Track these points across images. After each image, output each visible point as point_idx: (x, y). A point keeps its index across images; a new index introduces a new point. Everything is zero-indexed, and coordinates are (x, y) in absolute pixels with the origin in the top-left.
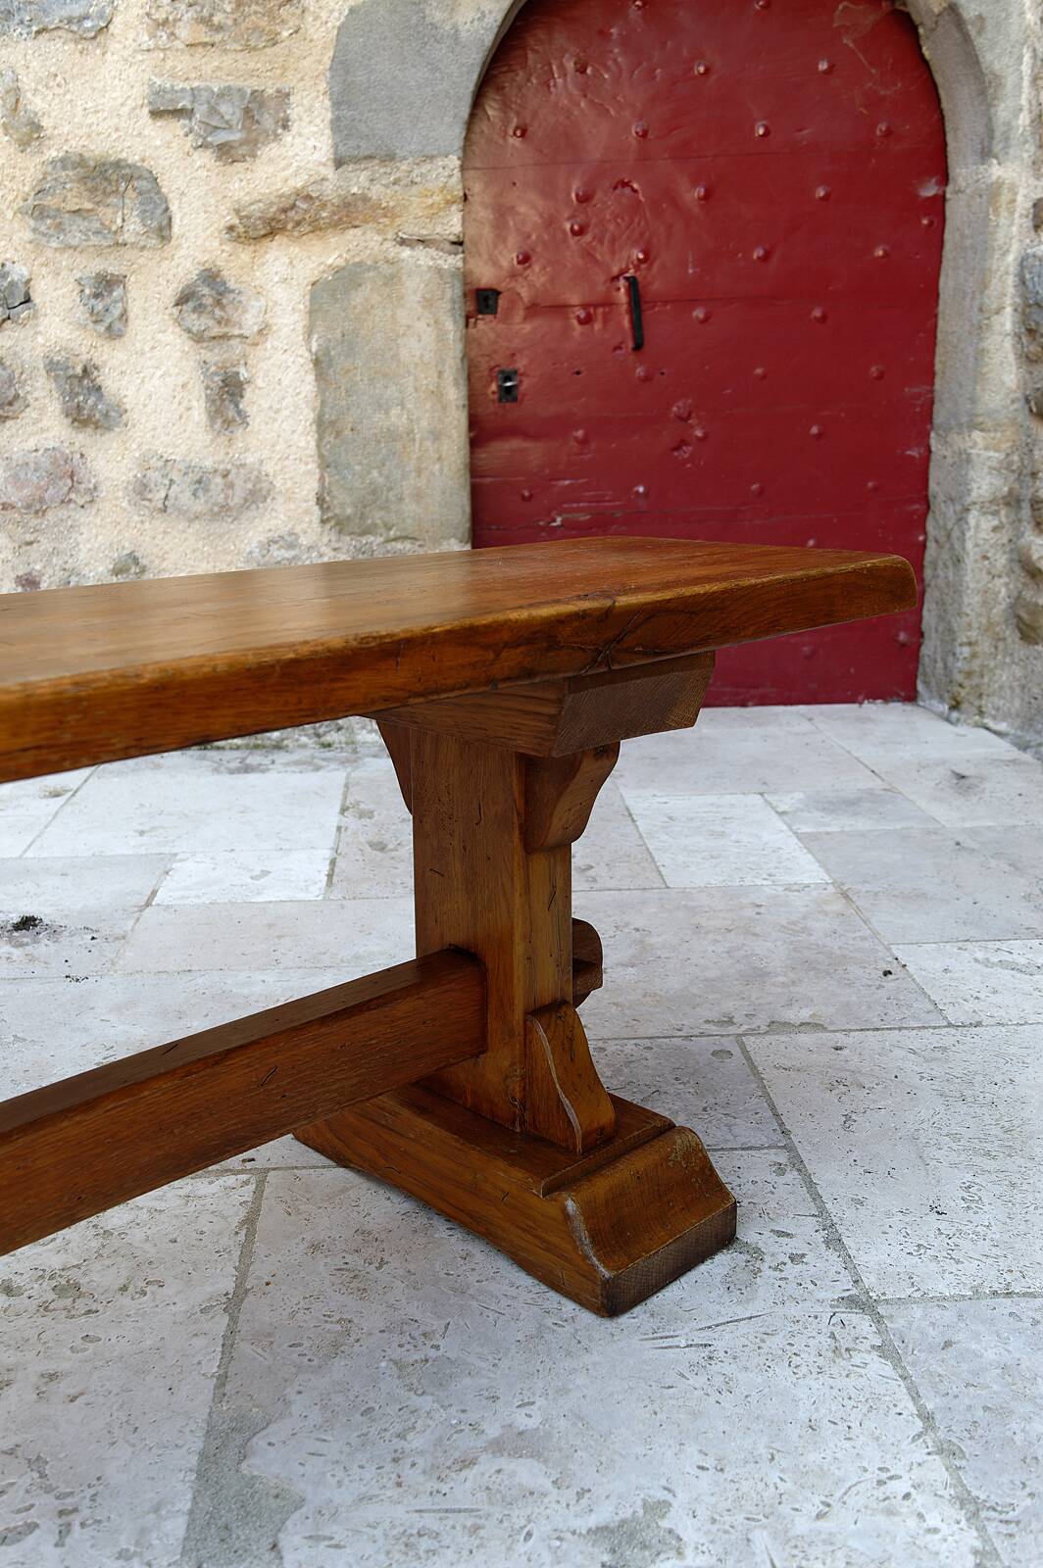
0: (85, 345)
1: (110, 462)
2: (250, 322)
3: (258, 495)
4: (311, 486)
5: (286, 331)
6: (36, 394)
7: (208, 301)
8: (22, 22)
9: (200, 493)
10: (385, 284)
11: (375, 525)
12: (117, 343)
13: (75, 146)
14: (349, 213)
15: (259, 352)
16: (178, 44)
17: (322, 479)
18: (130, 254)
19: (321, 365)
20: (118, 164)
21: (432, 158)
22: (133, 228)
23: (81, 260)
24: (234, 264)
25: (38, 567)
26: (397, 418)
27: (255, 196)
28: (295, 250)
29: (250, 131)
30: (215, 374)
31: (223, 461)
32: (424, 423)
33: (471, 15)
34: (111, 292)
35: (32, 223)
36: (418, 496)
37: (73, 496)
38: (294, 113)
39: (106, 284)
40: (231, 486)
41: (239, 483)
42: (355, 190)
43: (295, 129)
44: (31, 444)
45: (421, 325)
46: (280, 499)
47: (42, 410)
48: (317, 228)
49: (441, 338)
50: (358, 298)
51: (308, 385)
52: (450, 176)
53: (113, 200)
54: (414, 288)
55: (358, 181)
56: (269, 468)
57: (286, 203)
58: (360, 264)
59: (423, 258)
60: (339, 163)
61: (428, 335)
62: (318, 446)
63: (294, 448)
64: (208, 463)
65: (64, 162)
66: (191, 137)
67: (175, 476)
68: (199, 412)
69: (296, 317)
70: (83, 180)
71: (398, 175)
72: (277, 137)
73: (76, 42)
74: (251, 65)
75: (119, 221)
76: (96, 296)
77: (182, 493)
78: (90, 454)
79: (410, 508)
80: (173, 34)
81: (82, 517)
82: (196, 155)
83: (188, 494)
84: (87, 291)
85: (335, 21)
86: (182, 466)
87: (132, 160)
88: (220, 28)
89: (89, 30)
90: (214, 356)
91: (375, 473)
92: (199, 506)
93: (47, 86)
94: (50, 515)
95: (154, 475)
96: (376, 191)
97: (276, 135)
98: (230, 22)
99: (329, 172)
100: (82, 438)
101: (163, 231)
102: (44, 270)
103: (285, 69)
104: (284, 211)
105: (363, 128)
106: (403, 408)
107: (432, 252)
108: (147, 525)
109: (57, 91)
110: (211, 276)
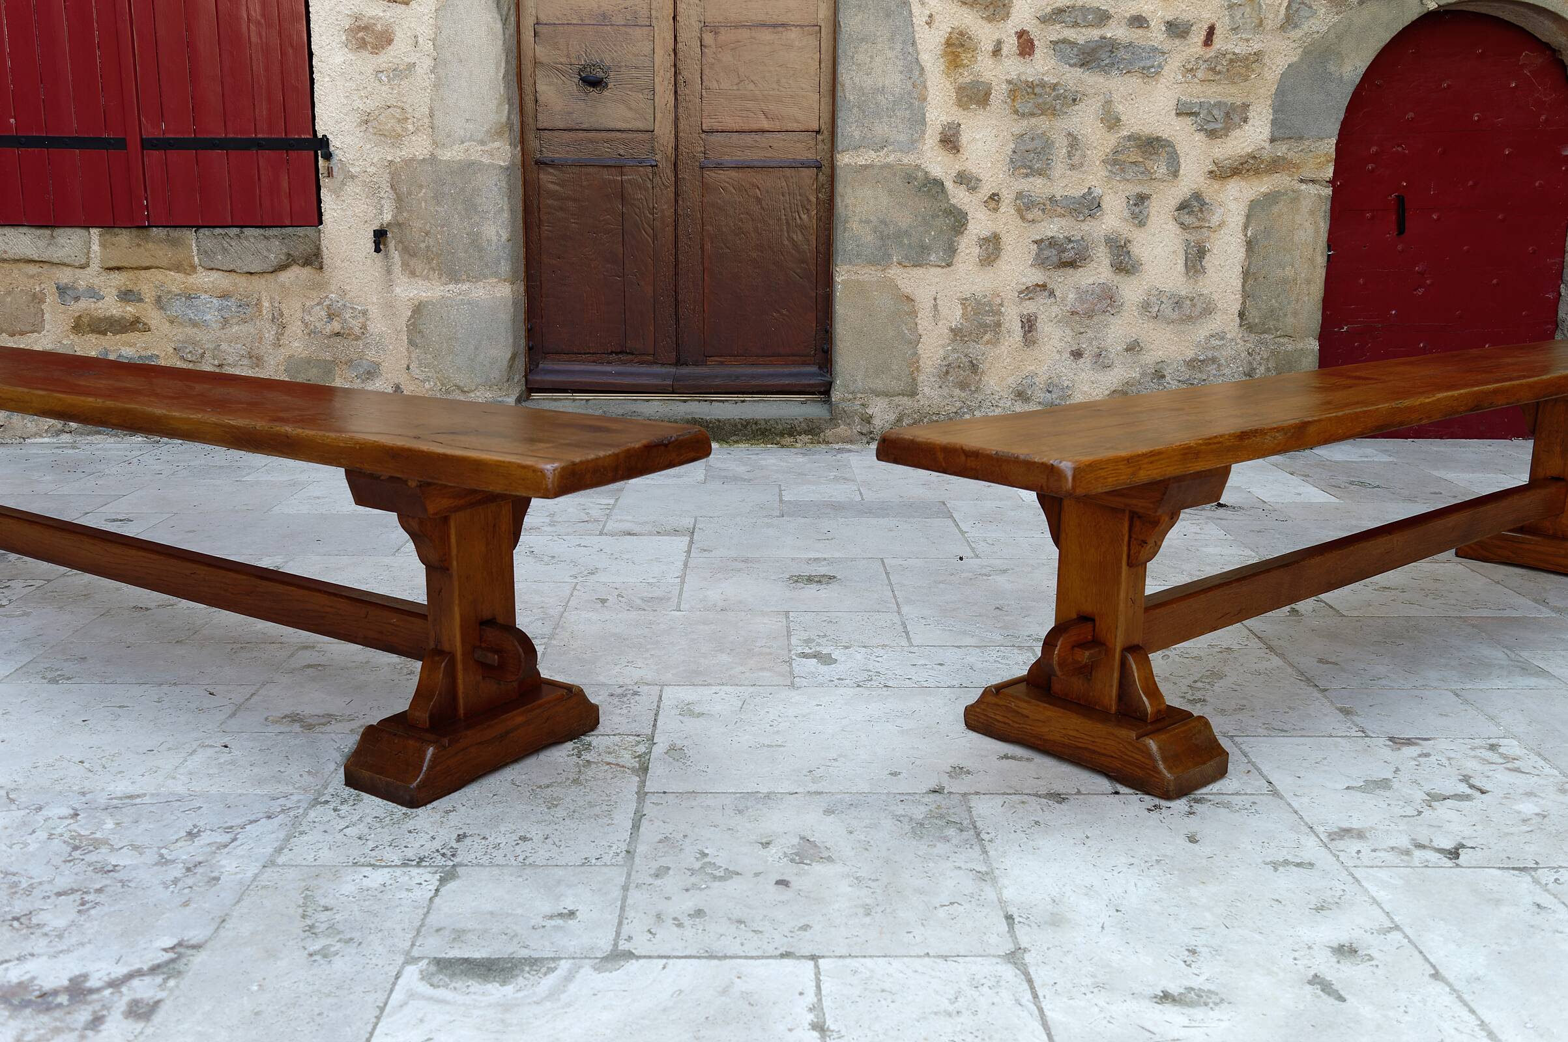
0: (1125, 229)
1: (1132, 291)
2: (1215, 220)
3: (1208, 310)
4: (1237, 307)
5: (1233, 225)
6: (1099, 255)
7: (1196, 209)
8: (1118, 68)
9: (1176, 309)
10: (1291, 203)
11: (1270, 329)
12: (1143, 229)
13: (1135, 129)
14: (1276, 165)
15: (1216, 235)
16: (1196, 80)
17: (1244, 303)
18: (1156, 184)
19: (1250, 245)
20: (1158, 139)
21: (1322, 139)
22: (1163, 170)
23: (1130, 187)
24: (1210, 190)
25: (1084, 346)
26: (1289, 272)
27: (1226, 156)
28: (1243, 183)
29: (1227, 123)
30: (1194, 246)
31: (1191, 292)
32: (1303, 275)
33: (1350, 68)
34: (1144, 203)
35: (1109, 167)
36: (1295, 314)
37: (1109, 309)
38: (1250, 115)
39: (1142, 199)
40: (1194, 306)
41: (1199, 304)
42: (1279, 154)
43: (1250, 122)
44: (1091, 281)
45: (1307, 224)
46: (1219, 314)
47: (1099, 263)
48: (1257, 172)
49: (1317, 231)
50: (1275, 209)
51: (1241, 254)
52: (1330, 148)
53: (1154, 157)
54: (1306, 205)
55: (1282, 149)
56: (1215, 297)
57: (1243, 160)
58: (1278, 192)
59: (1313, 189)
60: (1272, 140)
61: (1310, 229)
62: (1243, 286)
63: (1230, 287)
64: (1183, 293)
65: (1130, 138)
66: (1195, 125)
67: (1164, 299)
68: (1181, 267)
69: (1239, 218)
70: (1139, 147)
71: (1304, 147)
72: (1240, 126)
73: (1143, 79)
74: (1232, 91)
75: (1155, 167)
76: (1135, 205)
77: (1167, 309)
78: (1121, 286)
79: (1290, 320)
80: (1194, 75)
81: (1111, 319)
82: (1196, 134)
83: (1170, 309)
84: (1131, 202)
85: (1279, 71)
86: (1169, 295)
87: (1165, 136)
88: (1219, 73)
89: (1152, 73)
90: (1193, 237)
91: (1274, 301)
92: (1175, 316)
93: (1126, 100)
94: (1095, 319)
95: (1153, 299)
96: (1290, 155)
97: (1240, 125)
98: (1225, 70)
99: (1267, 145)
100: (1118, 279)
101: (1175, 174)
102: (1110, 191)
103: (1249, 93)
104: (1242, 164)
105: (1288, 123)
106: (1293, 267)
107: (1317, 186)
108: (1145, 325)
109: (1131, 102)
110: (1197, 196)
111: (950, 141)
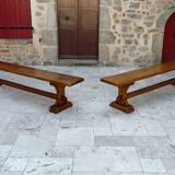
0: (137, 39)
1: (137, 47)
4: (151, 49)
6: (133, 42)
20: (141, 27)
28: (152, 33)
30: (146, 41)
35: (135, 31)
44: (132, 46)
50: (157, 36)
51: (152, 42)
52: (164, 28)
54: (160, 36)
56: (148, 47)
57: (152, 30)
62: (152, 46)
64: (144, 47)
65: (137, 27)
68: (144, 43)
69: (152, 37)
72: (152, 25)
81: (135, 51)
82: (146, 27)
84: (138, 35)
95: (140, 48)
96: (159, 29)
99: (155, 28)
100: (136, 45)
101: (143, 31)
102: (135, 34)
103: (153, 21)
107: (162, 33)
108: (139, 51)
110: (146, 34)
111: (114, 27)
